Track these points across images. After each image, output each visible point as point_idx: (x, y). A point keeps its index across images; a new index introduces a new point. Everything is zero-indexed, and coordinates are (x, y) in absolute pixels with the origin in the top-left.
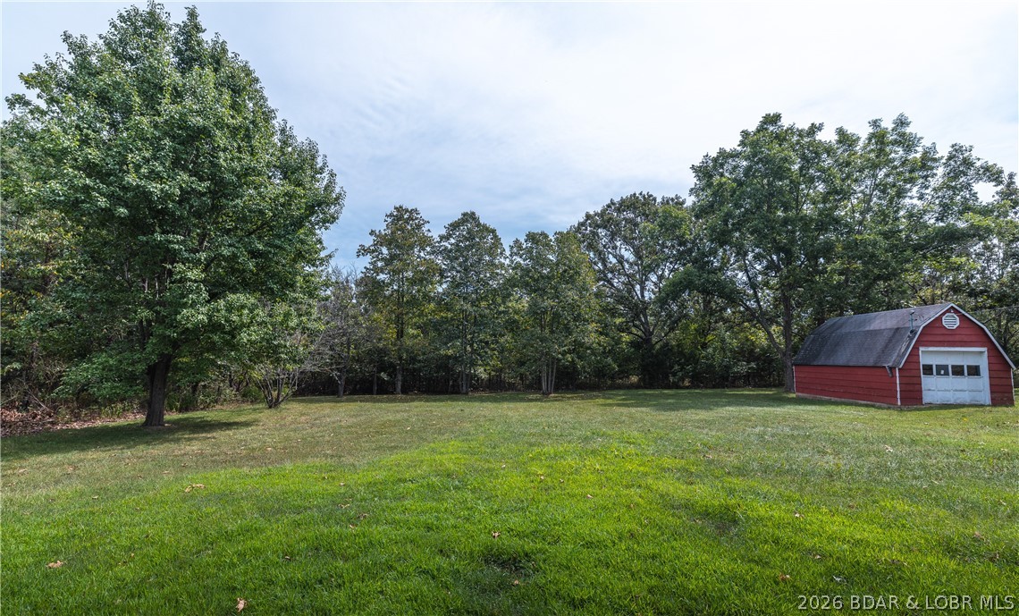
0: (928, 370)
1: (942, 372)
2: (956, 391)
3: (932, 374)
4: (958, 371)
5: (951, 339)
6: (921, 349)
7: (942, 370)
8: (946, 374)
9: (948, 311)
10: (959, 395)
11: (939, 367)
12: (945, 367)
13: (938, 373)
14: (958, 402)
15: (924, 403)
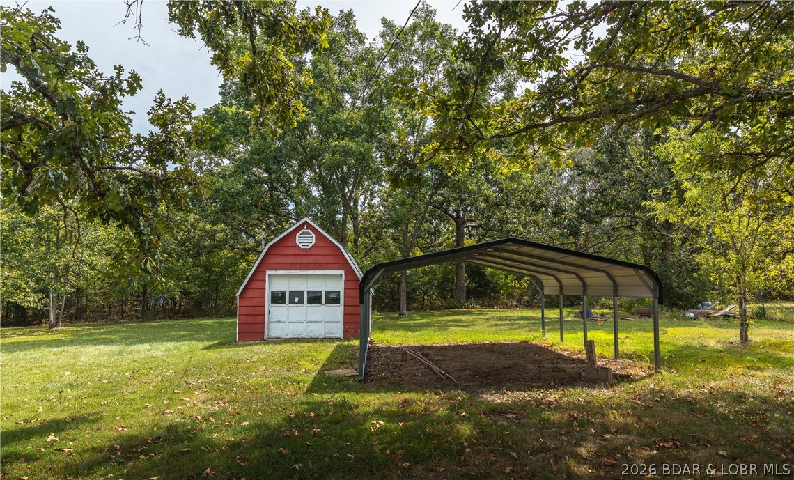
0: (278, 298)
1: (297, 300)
2: (311, 322)
3: (284, 303)
4: (315, 299)
5: (304, 260)
6: (268, 273)
7: (296, 298)
8: (301, 302)
9: (301, 227)
10: (312, 326)
11: (293, 294)
12: (300, 294)
13: (292, 302)
14: (312, 335)
15: (265, 337)
